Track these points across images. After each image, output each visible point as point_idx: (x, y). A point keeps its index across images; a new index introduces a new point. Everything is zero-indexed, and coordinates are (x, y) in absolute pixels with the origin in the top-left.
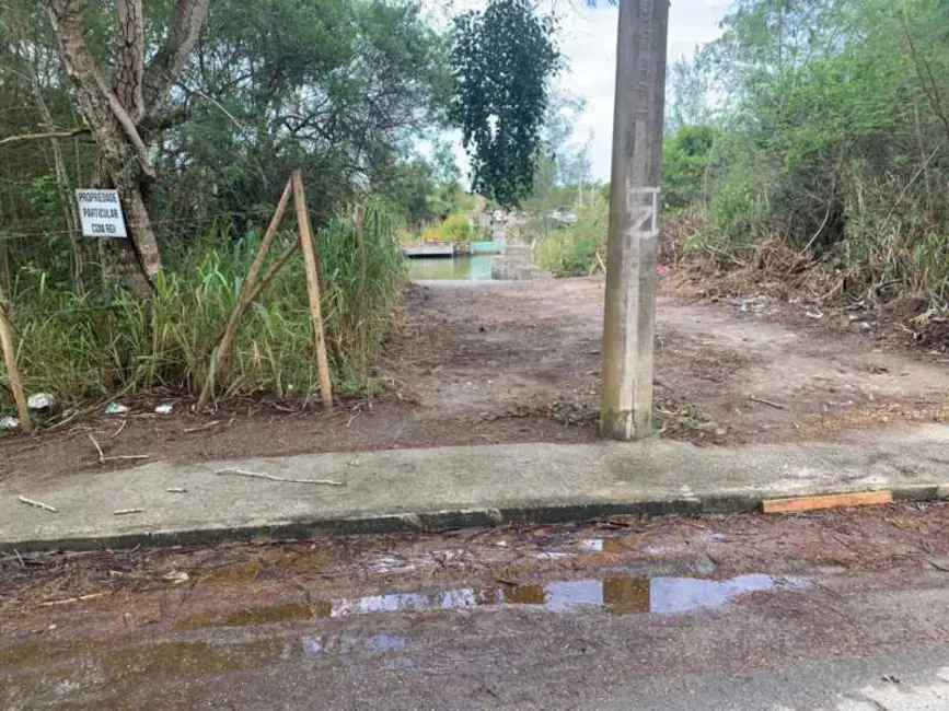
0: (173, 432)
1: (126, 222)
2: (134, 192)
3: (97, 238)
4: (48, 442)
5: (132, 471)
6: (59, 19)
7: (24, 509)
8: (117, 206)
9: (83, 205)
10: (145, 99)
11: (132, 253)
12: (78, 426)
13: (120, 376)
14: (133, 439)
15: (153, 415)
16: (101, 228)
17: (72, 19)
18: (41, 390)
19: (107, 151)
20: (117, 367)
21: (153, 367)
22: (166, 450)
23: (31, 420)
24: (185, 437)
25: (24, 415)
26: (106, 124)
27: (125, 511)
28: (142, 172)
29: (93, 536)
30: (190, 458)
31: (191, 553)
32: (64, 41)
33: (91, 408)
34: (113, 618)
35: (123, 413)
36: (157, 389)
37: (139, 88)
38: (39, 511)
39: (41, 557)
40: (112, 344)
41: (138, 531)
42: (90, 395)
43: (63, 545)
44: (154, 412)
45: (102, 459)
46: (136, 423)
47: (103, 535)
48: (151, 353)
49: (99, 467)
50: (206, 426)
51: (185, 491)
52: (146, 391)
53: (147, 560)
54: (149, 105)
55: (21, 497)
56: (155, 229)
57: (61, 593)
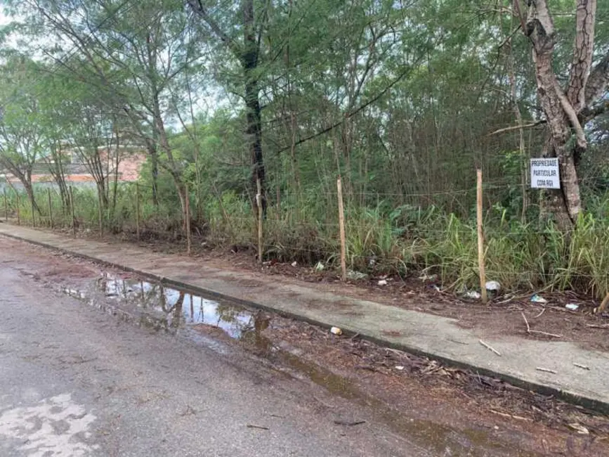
0: (578, 324)
1: (560, 179)
2: (569, 159)
3: (540, 189)
4: (496, 312)
5: (548, 343)
6: (538, 54)
7: (482, 347)
8: (556, 168)
9: (534, 168)
10: (586, 96)
11: (562, 199)
12: (514, 306)
13: (543, 279)
14: (548, 323)
15: (564, 310)
16: (543, 182)
17: (546, 53)
18: (493, 279)
19: (556, 134)
20: (542, 273)
21: (568, 276)
22: (573, 335)
23: (488, 296)
24: (588, 330)
25: (484, 292)
26: (557, 116)
27: (544, 369)
28: (577, 146)
29: (523, 379)
30: (592, 346)
31: (591, 415)
32: (539, 68)
33: (522, 296)
34: (535, 439)
35: (543, 303)
36: (567, 292)
37: (583, 89)
38: (489, 352)
39: (490, 381)
40: (540, 257)
41: (553, 386)
42: (522, 288)
43: (505, 379)
44: (564, 307)
45: (528, 330)
46: (551, 311)
47: (529, 380)
48: (566, 267)
49: (526, 335)
50: (604, 325)
51: (588, 369)
52: (559, 292)
53: (558, 408)
54: (588, 99)
55: (481, 341)
56: (579, 183)
57: (502, 408)
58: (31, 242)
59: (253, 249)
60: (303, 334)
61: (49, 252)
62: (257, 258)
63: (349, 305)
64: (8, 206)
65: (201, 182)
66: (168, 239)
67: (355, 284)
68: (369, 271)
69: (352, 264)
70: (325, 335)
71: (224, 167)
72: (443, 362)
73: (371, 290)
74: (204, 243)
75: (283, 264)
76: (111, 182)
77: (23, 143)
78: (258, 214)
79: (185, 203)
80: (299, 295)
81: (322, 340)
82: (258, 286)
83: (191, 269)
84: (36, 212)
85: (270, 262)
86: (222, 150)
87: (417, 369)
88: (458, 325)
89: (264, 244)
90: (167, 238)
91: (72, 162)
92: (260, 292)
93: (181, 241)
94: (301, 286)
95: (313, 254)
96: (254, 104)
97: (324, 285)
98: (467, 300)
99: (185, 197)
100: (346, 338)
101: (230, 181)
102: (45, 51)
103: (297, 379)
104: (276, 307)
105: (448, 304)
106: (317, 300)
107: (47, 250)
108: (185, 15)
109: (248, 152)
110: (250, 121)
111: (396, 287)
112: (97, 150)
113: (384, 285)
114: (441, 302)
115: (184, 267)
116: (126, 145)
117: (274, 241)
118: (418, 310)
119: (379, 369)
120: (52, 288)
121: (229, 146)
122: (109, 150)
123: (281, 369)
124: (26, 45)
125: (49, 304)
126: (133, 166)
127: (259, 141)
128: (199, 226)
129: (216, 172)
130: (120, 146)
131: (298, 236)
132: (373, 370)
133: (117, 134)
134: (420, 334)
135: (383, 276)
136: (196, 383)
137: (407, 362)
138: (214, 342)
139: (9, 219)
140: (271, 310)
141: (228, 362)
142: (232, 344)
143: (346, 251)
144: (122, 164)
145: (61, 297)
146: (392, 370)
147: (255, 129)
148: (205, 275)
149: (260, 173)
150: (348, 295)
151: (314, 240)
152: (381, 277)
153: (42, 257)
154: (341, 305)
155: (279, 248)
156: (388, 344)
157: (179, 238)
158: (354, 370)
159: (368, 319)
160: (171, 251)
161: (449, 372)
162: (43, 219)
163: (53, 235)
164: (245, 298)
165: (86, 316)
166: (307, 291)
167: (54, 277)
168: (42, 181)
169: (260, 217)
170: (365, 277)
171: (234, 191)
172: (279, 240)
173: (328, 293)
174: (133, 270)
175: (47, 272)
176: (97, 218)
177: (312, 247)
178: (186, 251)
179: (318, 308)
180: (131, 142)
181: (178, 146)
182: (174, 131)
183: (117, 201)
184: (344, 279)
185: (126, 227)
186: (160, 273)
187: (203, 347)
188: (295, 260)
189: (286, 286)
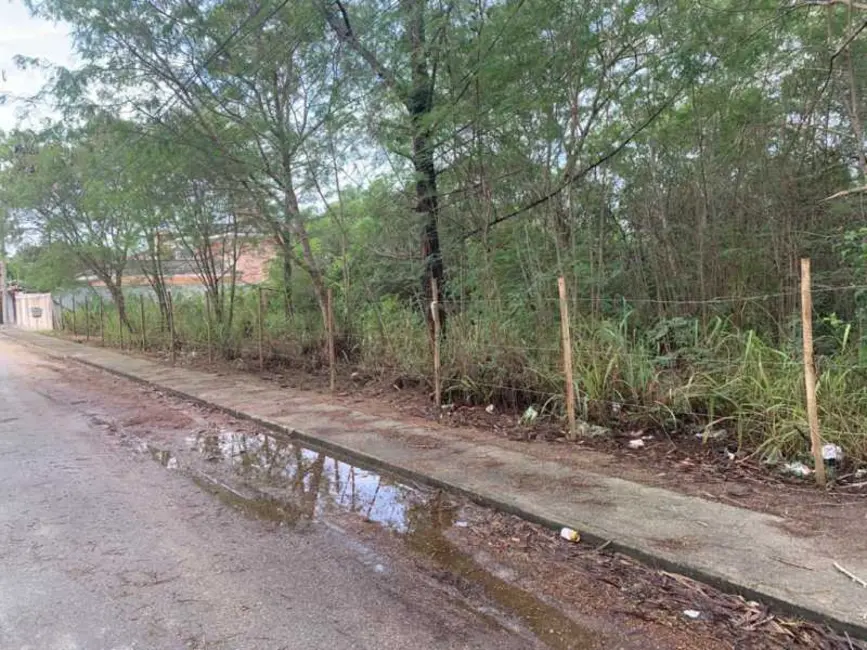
4: (847, 503)
18: (831, 442)
23: (826, 473)
25: (818, 464)
55: (836, 563)
58: (113, 372)
59: (426, 384)
60: (514, 539)
61: (136, 387)
62: (432, 398)
63: (587, 486)
64: (90, 320)
65: (351, 283)
66: (304, 367)
67: (591, 446)
68: (614, 423)
69: (586, 413)
70: (551, 542)
71: (383, 262)
72: (771, 605)
73: (620, 457)
74: (354, 374)
75: (473, 408)
76: (227, 286)
77: (112, 234)
78: (433, 331)
79: (327, 315)
80: (502, 464)
81: (546, 550)
82: (436, 447)
83: (334, 416)
84: (125, 329)
85: (452, 406)
86: (381, 237)
87: (726, 617)
88: (784, 528)
89: (443, 378)
90: (301, 366)
91: (177, 258)
92: (440, 458)
93: (322, 371)
94: (506, 448)
95: (519, 394)
96: (426, 167)
97: (540, 446)
98: (788, 478)
99: (327, 307)
100: (585, 548)
101: (392, 281)
102: (137, 106)
103: (509, 631)
104: (466, 487)
105: (754, 484)
106: (532, 475)
107: (133, 384)
108: (327, 47)
109: (418, 239)
110: (420, 194)
111: (661, 451)
112: (207, 241)
113: (640, 448)
114: (740, 480)
115: (325, 413)
116: (247, 233)
117: (458, 372)
118: (704, 496)
119: (653, 614)
120: (130, 446)
121: (390, 232)
122: (224, 241)
123: (480, 609)
124: (110, 97)
125: (121, 475)
126: (258, 263)
127: (434, 223)
128: (346, 348)
129: (373, 269)
130: (239, 234)
131: (496, 365)
132: (642, 617)
133: (235, 217)
134: (719, 545)
135: (636, 431)
136: (336, 634)
137: (704, 601)
138: (366, 550)
139: (91, 338)
140: (458, 492)
141: (390, 591)
142: (397, 556)
143: (575, 390)
144: (242, 260)
145: (142, 461)
146: (679, 619)
147: (429, 205)
148: (354, 427)
149: (437, 270)
150: (583, 466)
151: (521, 372)
152: (632, 433)
153: (125, 396)
154: (572, 485)
155: (465, 384)
156: (663, 564)
157: (319, 366)
158: (610, 618)
159: (622, 512)
160: (307, 385)
161: (788, 627)
162: (134, 338)
163: (143, 362)
164: (415, 468)
165: (173, 496)
166: (513, 457)
167: (137, 428)
168: (134, 285)
169: (436, 336)
170: (606, 433)
171: (397, 295)
172: (466, 370)
173: (548, 462)
174: (249, 418)
175: (128, 420)
176: (206, 336)
177: (518, 384)
178: (328, 386)
179: (534, 489)
180: (254, 230)
181: (319, 233)
182: (314, 213)
183: (234, 312)
184: (573, 437)
185: (245, 350)
186: (288, 423)
187: (349, 558)
188: (491, 403)
189: (481, 449)
